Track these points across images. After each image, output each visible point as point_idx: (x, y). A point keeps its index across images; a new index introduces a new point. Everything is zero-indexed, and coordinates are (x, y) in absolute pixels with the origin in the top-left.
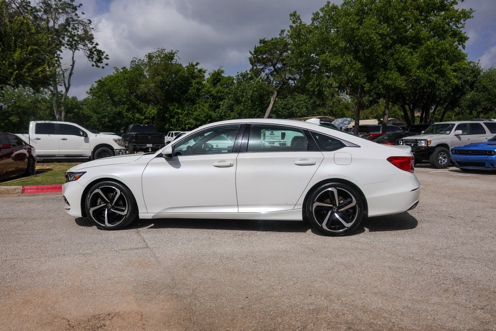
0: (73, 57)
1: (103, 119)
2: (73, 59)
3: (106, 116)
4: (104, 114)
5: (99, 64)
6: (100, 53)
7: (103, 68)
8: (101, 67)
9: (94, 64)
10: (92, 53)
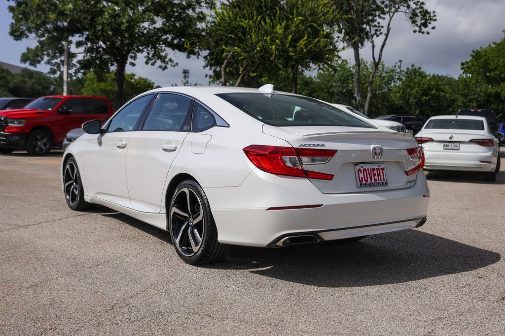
0: (389, 24)
1: (471, 104)
2: (388, 27)
3: (474, 99)
4: (472, 97)
5: (423, 29)
6: (425, 13)
7: (428, 33)
8: (426, 32)
9: (417, 29)
10: (414, 14)
